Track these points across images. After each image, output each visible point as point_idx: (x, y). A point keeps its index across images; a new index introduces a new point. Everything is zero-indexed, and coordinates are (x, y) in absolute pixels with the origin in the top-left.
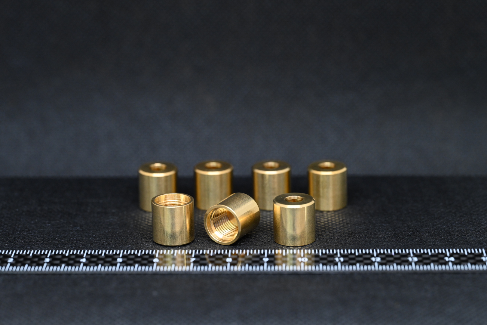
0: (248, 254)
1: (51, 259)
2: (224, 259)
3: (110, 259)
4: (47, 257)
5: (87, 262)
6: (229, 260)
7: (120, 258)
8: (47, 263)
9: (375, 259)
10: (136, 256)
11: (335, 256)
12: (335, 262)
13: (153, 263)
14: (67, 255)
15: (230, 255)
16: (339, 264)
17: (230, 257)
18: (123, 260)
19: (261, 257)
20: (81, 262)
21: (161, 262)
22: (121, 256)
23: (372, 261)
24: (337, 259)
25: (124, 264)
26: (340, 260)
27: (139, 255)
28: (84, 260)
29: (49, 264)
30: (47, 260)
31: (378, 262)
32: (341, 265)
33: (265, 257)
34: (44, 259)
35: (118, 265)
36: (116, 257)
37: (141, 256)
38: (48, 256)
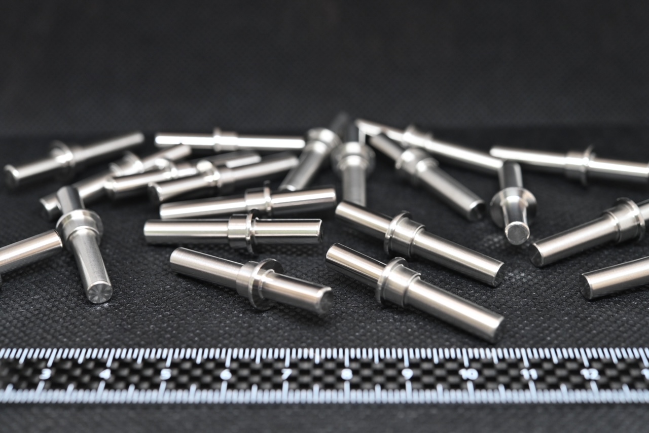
0: (376, 360)
1: (54, 370)
2: (338, 372)
3: (149, 372)
4: (46, 367)
5: (112, 380)
6: (346, 374)
7: (166, 368)
8: (46, 381)
9: (590, 374)
10: (195, 365)
11: (521, 365)
12: (522, 380)
13: (220, 380)
14: (81, 361)
15: (347, 363)
16: (532, 385)
17: (349, 368)
18: (171, 373)
19: (400, 366)
20: (102, 379)
21: (234, 380)
22: (168, 363)
23: (583, 377)
24: (525, 373)
25: (172, 385)
26: (530, 376)
27: (199, 361)
28: (106, 374)
29: (48, 385)
30: (47, 374)
31: (596, 381)
32: (537, 389)
33: (405, 368)
34: (39, 372)
35: (163, 386)
36: (160, 365)
37: (201, 365)
38: (50, 363)
